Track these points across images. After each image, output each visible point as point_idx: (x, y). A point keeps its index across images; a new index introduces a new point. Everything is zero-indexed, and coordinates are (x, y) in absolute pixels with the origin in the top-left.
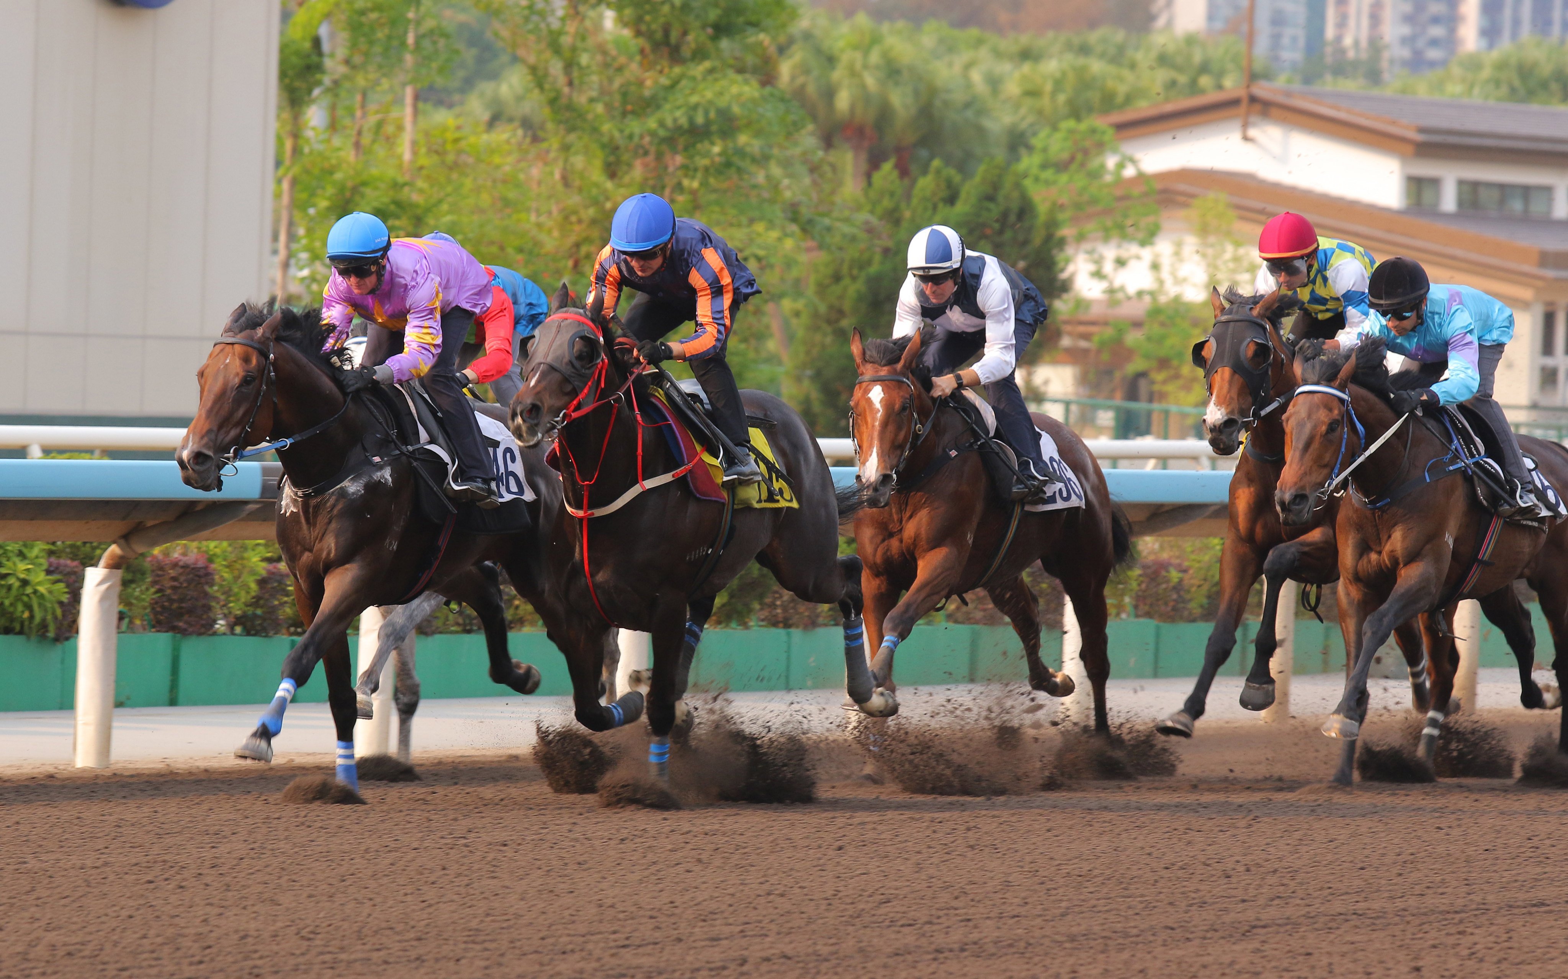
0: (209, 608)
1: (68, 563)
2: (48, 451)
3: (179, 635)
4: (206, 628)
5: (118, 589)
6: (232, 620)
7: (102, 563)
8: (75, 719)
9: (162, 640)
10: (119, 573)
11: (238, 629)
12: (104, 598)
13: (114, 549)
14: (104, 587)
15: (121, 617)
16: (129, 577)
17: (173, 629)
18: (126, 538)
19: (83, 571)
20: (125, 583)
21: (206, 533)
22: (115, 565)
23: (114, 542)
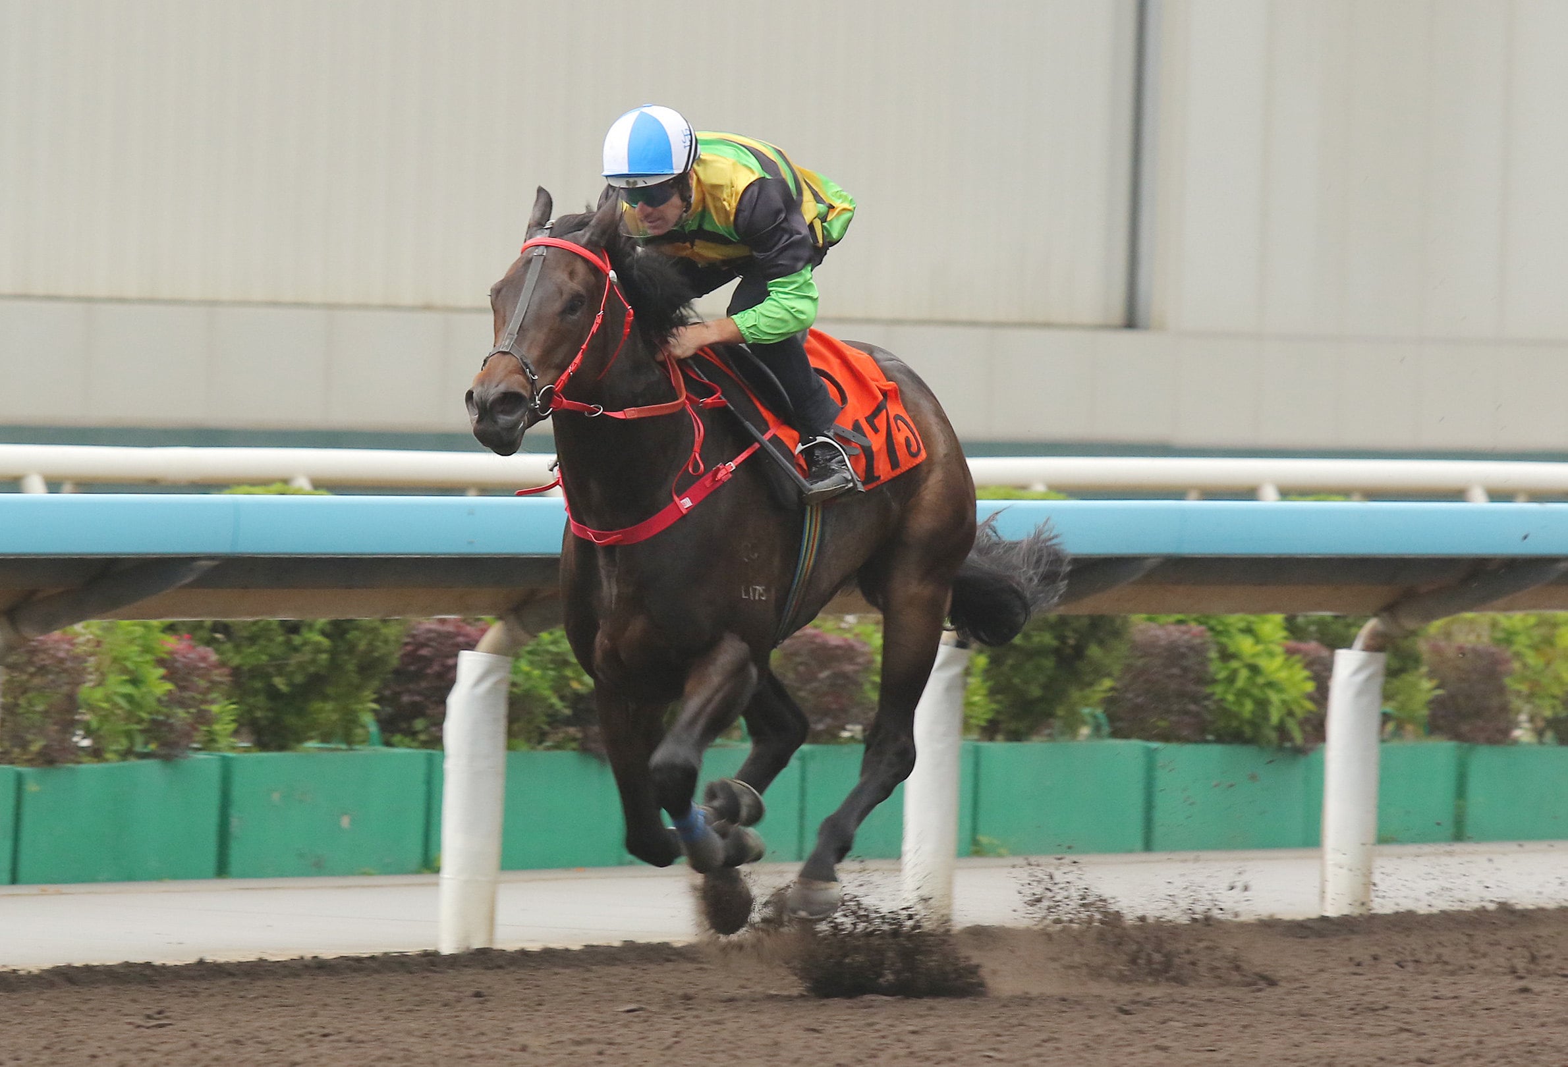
0: (1504, 709)
1: (1312, 646)
2: (1286, 493)
3: (1466, 745)
4: (1500, 736)
5: (1380, 680)
6: (1541, 724)
7: (1359, 643)
8: (1322, 858)
9: (1443, 750)
10: (1381, 658)
11: (1549, 736)
12: (1361, 692)
13: (1372, 624)
14: (1362, 677)
15: (1386, 718)
16: (1395, 664)
17: (1457, 736)
18: (1389, 609)
19: (1332, 656)
20: (1392, 673)
21: (1501, 602)
22: (1376, 645)
23: (1376, 615)
